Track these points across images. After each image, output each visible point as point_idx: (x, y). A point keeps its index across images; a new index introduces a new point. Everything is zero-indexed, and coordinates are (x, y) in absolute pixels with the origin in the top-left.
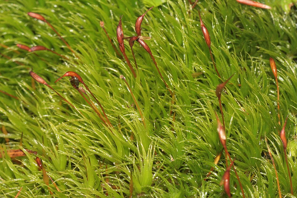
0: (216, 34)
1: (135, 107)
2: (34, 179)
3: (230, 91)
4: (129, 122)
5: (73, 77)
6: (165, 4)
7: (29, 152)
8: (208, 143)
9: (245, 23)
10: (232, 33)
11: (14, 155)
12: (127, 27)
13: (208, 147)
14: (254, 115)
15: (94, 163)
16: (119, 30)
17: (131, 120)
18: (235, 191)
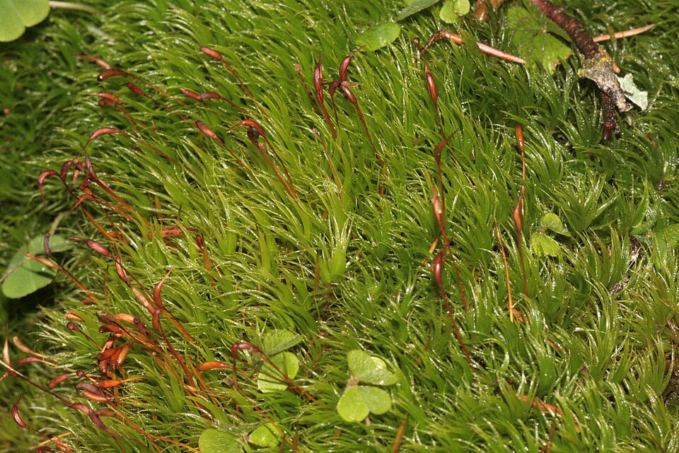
0: (448, 90)
1: (332, 178)
2: (192, 265)
3: (460, 164)
4: (322, 194)
5: (251, 127)
6: (385, 48)
7: (188, 229)
8: (424, 227)
9: (489, 79)
10: (471, 92)
11: (167, 233)
12: (332, 77)
13: (423, 232)
14: (486, 193)
15: (272, 246)
16: (317, 71)
17: (324, 191)
18: (454, 291)
